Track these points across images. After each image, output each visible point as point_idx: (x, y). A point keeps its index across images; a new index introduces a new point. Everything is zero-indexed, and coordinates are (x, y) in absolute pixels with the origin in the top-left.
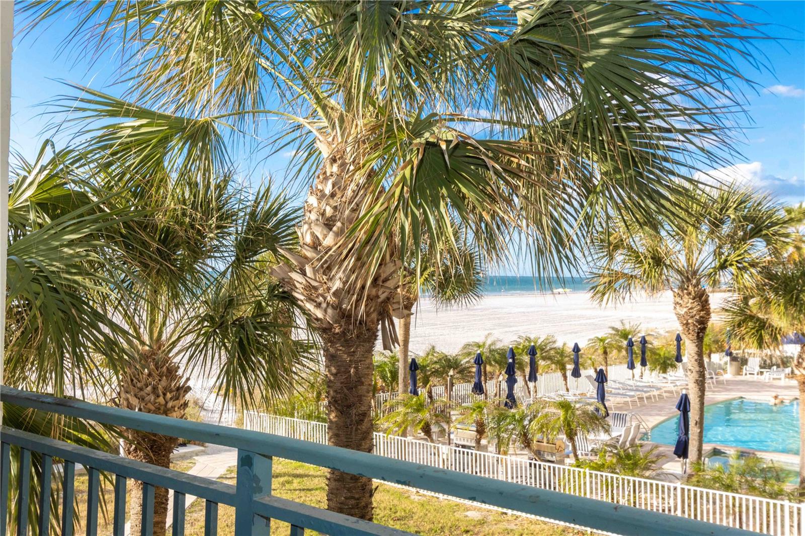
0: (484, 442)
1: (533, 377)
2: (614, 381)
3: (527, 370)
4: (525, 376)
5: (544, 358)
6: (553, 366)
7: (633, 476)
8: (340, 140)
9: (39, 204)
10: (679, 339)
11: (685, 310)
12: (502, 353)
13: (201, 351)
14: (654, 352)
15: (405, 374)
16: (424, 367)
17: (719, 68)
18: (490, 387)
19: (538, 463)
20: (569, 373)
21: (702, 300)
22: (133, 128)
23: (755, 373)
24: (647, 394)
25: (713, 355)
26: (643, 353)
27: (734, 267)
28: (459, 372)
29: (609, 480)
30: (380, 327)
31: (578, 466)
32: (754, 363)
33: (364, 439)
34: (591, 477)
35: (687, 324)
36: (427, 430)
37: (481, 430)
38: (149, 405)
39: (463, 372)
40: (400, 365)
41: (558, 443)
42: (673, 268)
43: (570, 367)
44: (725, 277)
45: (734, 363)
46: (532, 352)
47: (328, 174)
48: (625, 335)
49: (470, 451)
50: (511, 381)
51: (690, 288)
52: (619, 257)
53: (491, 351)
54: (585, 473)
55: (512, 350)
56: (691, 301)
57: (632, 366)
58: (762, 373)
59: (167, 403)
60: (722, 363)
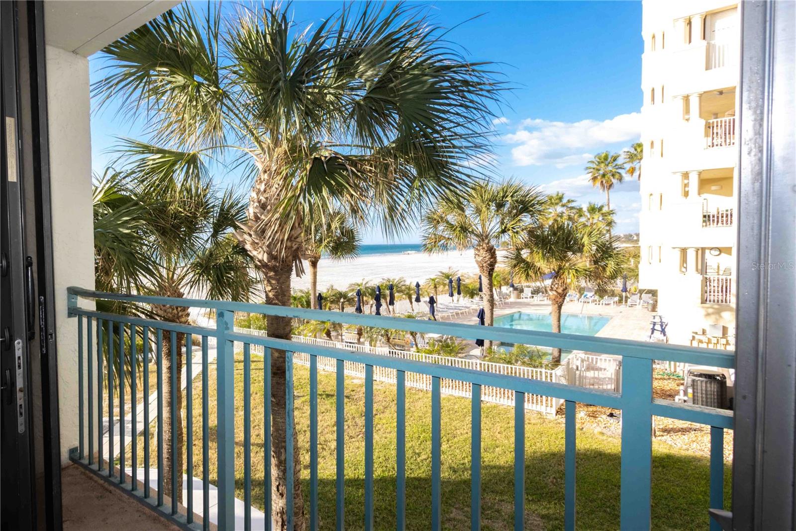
0: (362, 340)
1: (392, 303)
2: (441, 304)
3: (388, 299)
4: (387, 303)
5: (398, 292)
6: (404, 296)
7: (451, 357)
8: (268, 159)
9: (105, 203)
10: (480, 278)
11: (481, 258)
12: (373, 290)
13: (196, 283)
14: (466, 286)
15: (315, 302)
16: (326, 298)
17: (481, 110)
18: (366, 309)
19: (394, 351)
20: (413, 300)
21: (492, 251)
22: (154, 160)
23: (529, 297)
24: (462, 311)
25: (502, 287)
26: (459, 287)
27: (511, 231)
28: (348, 301)
29: (437, 359)
30: (294, 264)
31: (418, 352)
32: (527, 292)
33: (287, 325)
34: (426, 358)
35: (483, 266)
36: (328, 334)
37: (360, 334)
38: (169, 314)
39: (350, 301)
40: (312, 297)
41: (406, 340)
42: (473, 233)
43: (414, 297)
44: (505, 238)
45: (515, 292)
46: (391, 288)
47: (262, 179)
48: (447, 277)
49: (354, 345)
50: (379, 305)
51: (484, 245)
52: (441, 228)
53: (366, 288)
54: (422, 356)
55: (378, 287)
56: (485, 253)
57: (452, 295)
58: (533, 297)
59: (178, 313)
60: (508, 292)
